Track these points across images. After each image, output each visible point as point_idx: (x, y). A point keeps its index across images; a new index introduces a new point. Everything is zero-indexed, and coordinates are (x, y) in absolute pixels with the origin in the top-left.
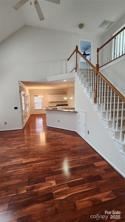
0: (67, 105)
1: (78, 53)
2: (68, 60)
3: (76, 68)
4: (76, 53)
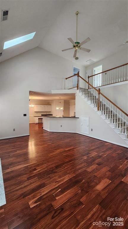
0: (52, 115)
1: (79, 77)
2: (66, 79)
3: (77, 87)
4: (78, 77)
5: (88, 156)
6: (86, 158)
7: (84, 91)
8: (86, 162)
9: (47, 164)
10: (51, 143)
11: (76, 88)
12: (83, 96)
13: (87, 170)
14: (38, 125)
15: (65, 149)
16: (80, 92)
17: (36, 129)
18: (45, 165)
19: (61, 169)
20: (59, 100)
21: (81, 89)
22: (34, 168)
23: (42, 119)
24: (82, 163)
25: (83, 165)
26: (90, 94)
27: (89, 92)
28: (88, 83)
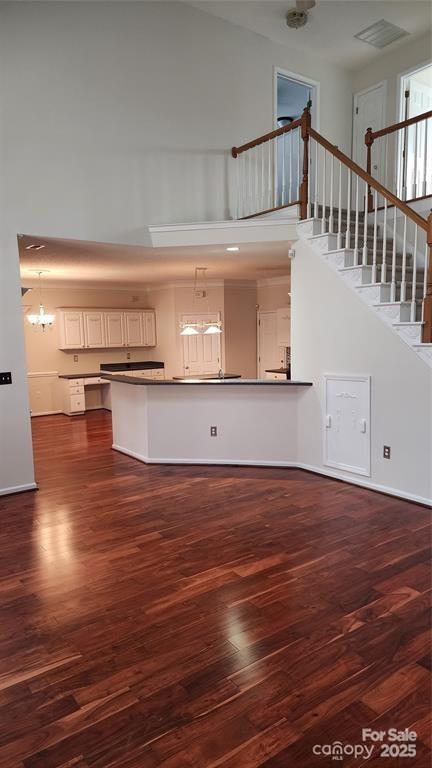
0: (160, 365)
2: (235, 152)
3: (303, 203)
4: (306, 138)
5: (370, 612)
6: (359, 624)
7: (344, 225)
8: (360, 653)
9: (136, 668)
10: (155, 535)
11: (295, 210)
12: (336, 260)
13: (364, 699)
14: (82, 424)
15: (236, 570)
16: (317, 231)
17: (76, 446)
18: (127, 673)
19: (215, 697)
20: (195, 278)
21: (324, 212)
22: (61, 696)
23: (103, 388)
24: (334, 659)
25: (341, 669)
26: (380, 242)
27: (371, 228)
28: (366, 175)
